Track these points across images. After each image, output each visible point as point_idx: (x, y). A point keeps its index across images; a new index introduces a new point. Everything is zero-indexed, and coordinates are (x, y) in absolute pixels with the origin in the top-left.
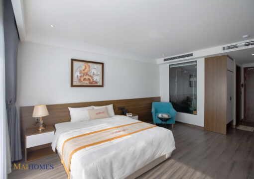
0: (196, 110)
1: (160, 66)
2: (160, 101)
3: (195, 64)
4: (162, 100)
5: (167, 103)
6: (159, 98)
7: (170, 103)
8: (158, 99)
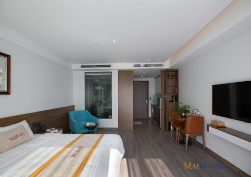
0: (111, 114)
1: (74, 72)
2: (74, 110)
3: (110, 74)
4: (76, 109)
5: (83, 111)
6: (74, 106)
7: (87, 111)
8: (72, 108)
